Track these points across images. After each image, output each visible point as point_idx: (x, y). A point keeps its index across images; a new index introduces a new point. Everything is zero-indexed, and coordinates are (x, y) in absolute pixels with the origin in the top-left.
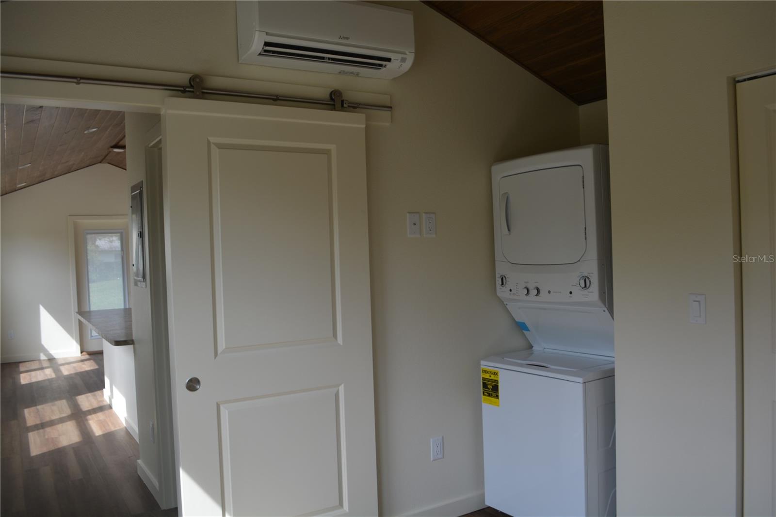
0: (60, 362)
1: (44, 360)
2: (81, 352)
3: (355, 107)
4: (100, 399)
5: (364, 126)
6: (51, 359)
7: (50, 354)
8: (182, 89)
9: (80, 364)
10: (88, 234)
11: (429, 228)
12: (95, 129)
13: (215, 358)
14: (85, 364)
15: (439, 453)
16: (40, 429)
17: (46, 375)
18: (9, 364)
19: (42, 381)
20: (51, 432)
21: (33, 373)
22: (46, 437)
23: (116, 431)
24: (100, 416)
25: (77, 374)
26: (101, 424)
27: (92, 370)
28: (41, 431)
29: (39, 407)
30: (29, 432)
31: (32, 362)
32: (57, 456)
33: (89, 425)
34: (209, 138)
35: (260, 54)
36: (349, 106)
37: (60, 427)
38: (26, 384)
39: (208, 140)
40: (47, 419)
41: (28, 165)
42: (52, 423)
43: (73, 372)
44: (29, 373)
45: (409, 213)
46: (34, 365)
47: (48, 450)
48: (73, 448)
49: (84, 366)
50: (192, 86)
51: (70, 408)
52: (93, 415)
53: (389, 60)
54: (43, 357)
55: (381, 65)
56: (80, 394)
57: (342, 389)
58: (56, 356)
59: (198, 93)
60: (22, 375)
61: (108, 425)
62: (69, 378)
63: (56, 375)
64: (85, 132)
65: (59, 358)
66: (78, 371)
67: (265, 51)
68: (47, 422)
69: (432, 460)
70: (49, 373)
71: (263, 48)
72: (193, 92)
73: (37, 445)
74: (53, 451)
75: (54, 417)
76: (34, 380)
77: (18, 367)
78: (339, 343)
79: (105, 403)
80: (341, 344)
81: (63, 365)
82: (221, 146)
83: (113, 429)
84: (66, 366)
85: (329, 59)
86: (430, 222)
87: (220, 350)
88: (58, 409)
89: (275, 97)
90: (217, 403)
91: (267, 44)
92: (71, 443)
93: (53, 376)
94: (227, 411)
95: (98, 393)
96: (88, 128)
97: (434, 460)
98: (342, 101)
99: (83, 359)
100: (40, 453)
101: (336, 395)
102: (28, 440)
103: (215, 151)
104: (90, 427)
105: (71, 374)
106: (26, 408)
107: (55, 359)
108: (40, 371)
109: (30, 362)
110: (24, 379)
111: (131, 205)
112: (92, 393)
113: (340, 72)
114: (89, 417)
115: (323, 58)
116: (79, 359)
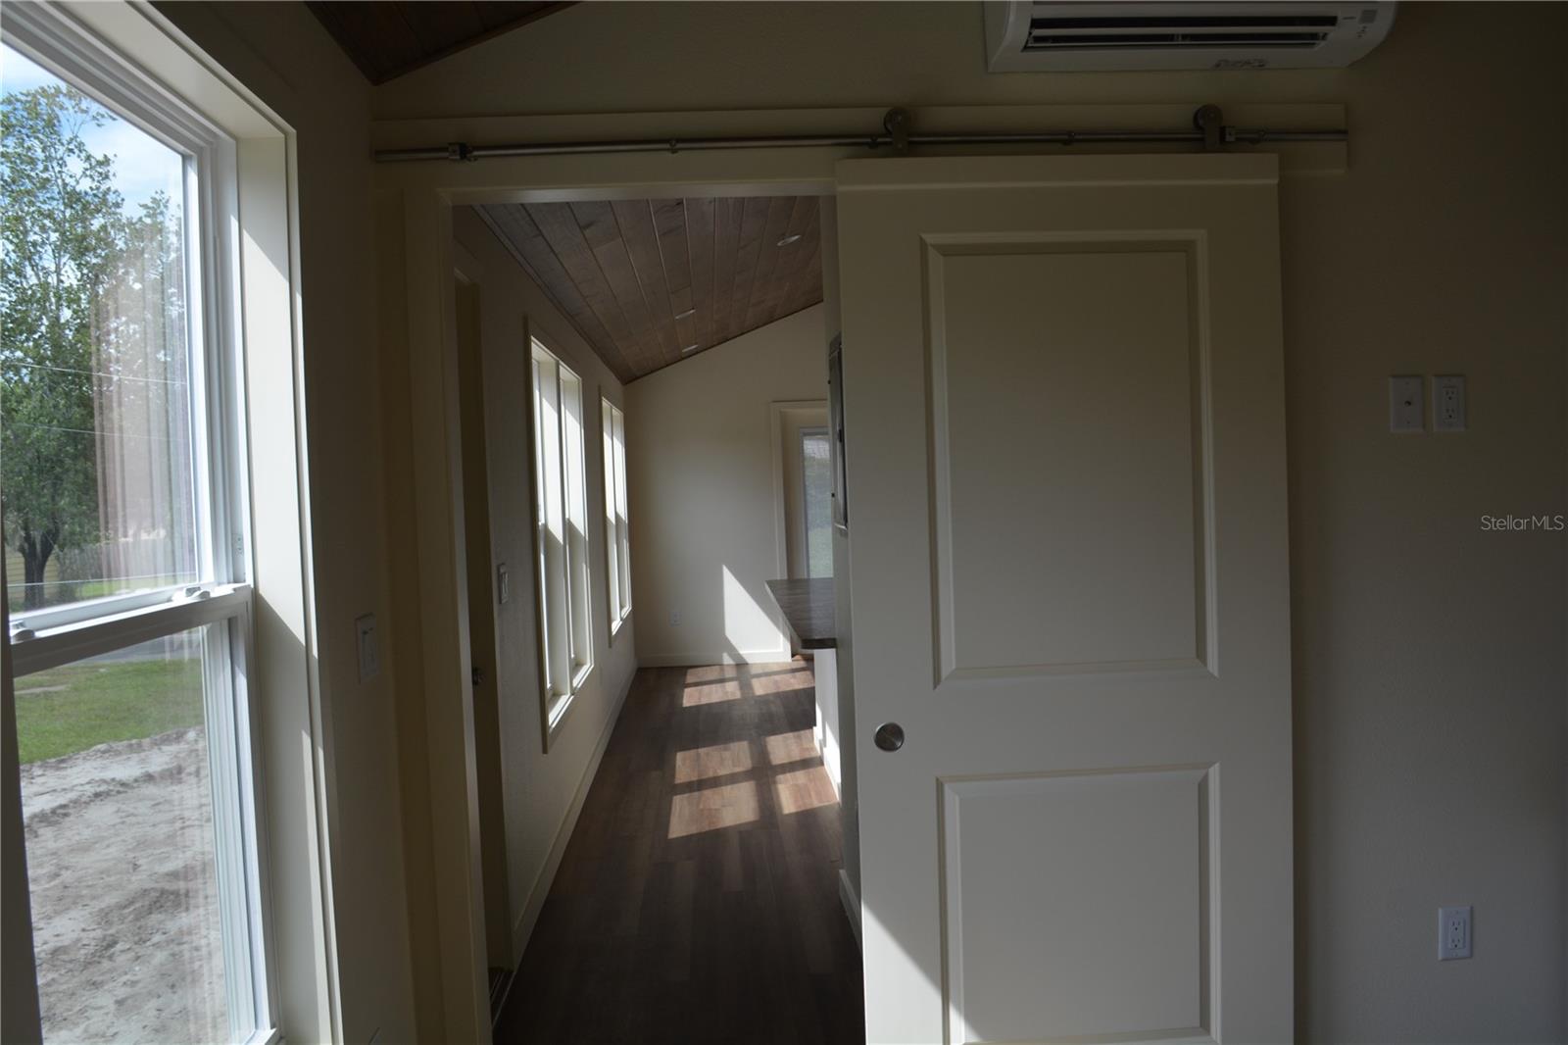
0: (754, 671)
1: (728, 665)
2: (793, 656)
3: (1253, 139)
4: (805, 746)
5: (1275, 181)
6: (741, 665)
7: (739, 656)
8: (869, 140)
9: (788, 676)
10: (805, 434)
11: (1448, 410)
12: (796, 237)
13: (935, 687)
14: (795, 677)
15: (1460, 945)
16: (694, 791)
17: (727, 693)
18: (672, 668)
19: (717, 703)
20: (711, 798)
21: (706, 688)
22: (701, 807)
23: (820, 808)
24: (800, 776)
25: (778, 695)
26: (799, 792)
27: (804, 689)
28: (696, 794)
29: (702, 751)
30: (676, 794)
31: (708, 668)
32: (710, 843)
33: (776, 789)
34: (924, 236)
35: (1026, 48)
36: (1238, 139)
37: (727, 790)
38: (690, 707)
39: (921, 239)
40: (711, 774)
41: (692, 312)
42: (715, 782)
43: (772, 690)
44: (699, 688)
45: (1394, 376)
46: (712, 674)
47: (698, 831)
48: (740, 832)
49: (792, 681)
50: (888, 133)
51: (752, 758)
52: (788, 775)
53: (1331, 21)
54: (727, 660)
55: (1314, 36)
56: (774, 733)
57: (1214, 773)
58: (749, 661)
59: (900, 146)
60: (687, 691)
61: (810, 796)
62: (764, 700)
63: (742, 694)
64: (779, 244)
65: (755, 664)
66: (781, 690)
67: (1038, 39)
68: (709, 779)
69: (1440, 958)
70: (731, 690)
71: (1030, 34)
72: (890, 143)
73: (682, 820)
74: (706, 833)
75: (722, 772)
76: (704, 701)
77: (685, 675)
78: (1211, 671)
79: (813, 754)
80: (1216, 674)
81: (758, 676)
82: (947, 251)
83: (816, 804)
84: (763, 679)
85: (1185, 37)
86: (1450, 398)
87: (945, 672)
88: (735, 757)
89: (1066, 137)
90: (937, 780)
91: (1036, 23)
92: (738, 823)
93: (738, 695)
94: (957, 798)
95: (805, 733)
96: (783, 236)
97: (1443, 960)
98: (1223, 130)
99: (794, 667)
100: (684, 834)
101: (1199, 785)
102: (670, 809)
103: (935, 260)
104: (778, 796)
105: (767, 695)
106: (681, 750)
107: (747, 664)
108: (719, 685)
109: (705, 668)
110: (690, 698)
111: (828, 379)
112: (796, 733)
113: (1218, 65)
114: (780, 777)
115: (1171, 37)
116: (789, 668)
